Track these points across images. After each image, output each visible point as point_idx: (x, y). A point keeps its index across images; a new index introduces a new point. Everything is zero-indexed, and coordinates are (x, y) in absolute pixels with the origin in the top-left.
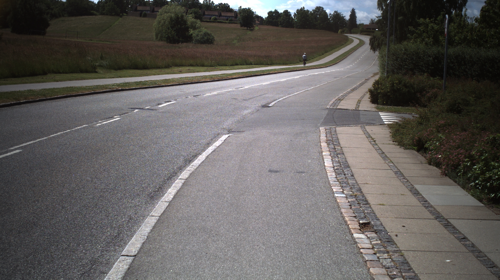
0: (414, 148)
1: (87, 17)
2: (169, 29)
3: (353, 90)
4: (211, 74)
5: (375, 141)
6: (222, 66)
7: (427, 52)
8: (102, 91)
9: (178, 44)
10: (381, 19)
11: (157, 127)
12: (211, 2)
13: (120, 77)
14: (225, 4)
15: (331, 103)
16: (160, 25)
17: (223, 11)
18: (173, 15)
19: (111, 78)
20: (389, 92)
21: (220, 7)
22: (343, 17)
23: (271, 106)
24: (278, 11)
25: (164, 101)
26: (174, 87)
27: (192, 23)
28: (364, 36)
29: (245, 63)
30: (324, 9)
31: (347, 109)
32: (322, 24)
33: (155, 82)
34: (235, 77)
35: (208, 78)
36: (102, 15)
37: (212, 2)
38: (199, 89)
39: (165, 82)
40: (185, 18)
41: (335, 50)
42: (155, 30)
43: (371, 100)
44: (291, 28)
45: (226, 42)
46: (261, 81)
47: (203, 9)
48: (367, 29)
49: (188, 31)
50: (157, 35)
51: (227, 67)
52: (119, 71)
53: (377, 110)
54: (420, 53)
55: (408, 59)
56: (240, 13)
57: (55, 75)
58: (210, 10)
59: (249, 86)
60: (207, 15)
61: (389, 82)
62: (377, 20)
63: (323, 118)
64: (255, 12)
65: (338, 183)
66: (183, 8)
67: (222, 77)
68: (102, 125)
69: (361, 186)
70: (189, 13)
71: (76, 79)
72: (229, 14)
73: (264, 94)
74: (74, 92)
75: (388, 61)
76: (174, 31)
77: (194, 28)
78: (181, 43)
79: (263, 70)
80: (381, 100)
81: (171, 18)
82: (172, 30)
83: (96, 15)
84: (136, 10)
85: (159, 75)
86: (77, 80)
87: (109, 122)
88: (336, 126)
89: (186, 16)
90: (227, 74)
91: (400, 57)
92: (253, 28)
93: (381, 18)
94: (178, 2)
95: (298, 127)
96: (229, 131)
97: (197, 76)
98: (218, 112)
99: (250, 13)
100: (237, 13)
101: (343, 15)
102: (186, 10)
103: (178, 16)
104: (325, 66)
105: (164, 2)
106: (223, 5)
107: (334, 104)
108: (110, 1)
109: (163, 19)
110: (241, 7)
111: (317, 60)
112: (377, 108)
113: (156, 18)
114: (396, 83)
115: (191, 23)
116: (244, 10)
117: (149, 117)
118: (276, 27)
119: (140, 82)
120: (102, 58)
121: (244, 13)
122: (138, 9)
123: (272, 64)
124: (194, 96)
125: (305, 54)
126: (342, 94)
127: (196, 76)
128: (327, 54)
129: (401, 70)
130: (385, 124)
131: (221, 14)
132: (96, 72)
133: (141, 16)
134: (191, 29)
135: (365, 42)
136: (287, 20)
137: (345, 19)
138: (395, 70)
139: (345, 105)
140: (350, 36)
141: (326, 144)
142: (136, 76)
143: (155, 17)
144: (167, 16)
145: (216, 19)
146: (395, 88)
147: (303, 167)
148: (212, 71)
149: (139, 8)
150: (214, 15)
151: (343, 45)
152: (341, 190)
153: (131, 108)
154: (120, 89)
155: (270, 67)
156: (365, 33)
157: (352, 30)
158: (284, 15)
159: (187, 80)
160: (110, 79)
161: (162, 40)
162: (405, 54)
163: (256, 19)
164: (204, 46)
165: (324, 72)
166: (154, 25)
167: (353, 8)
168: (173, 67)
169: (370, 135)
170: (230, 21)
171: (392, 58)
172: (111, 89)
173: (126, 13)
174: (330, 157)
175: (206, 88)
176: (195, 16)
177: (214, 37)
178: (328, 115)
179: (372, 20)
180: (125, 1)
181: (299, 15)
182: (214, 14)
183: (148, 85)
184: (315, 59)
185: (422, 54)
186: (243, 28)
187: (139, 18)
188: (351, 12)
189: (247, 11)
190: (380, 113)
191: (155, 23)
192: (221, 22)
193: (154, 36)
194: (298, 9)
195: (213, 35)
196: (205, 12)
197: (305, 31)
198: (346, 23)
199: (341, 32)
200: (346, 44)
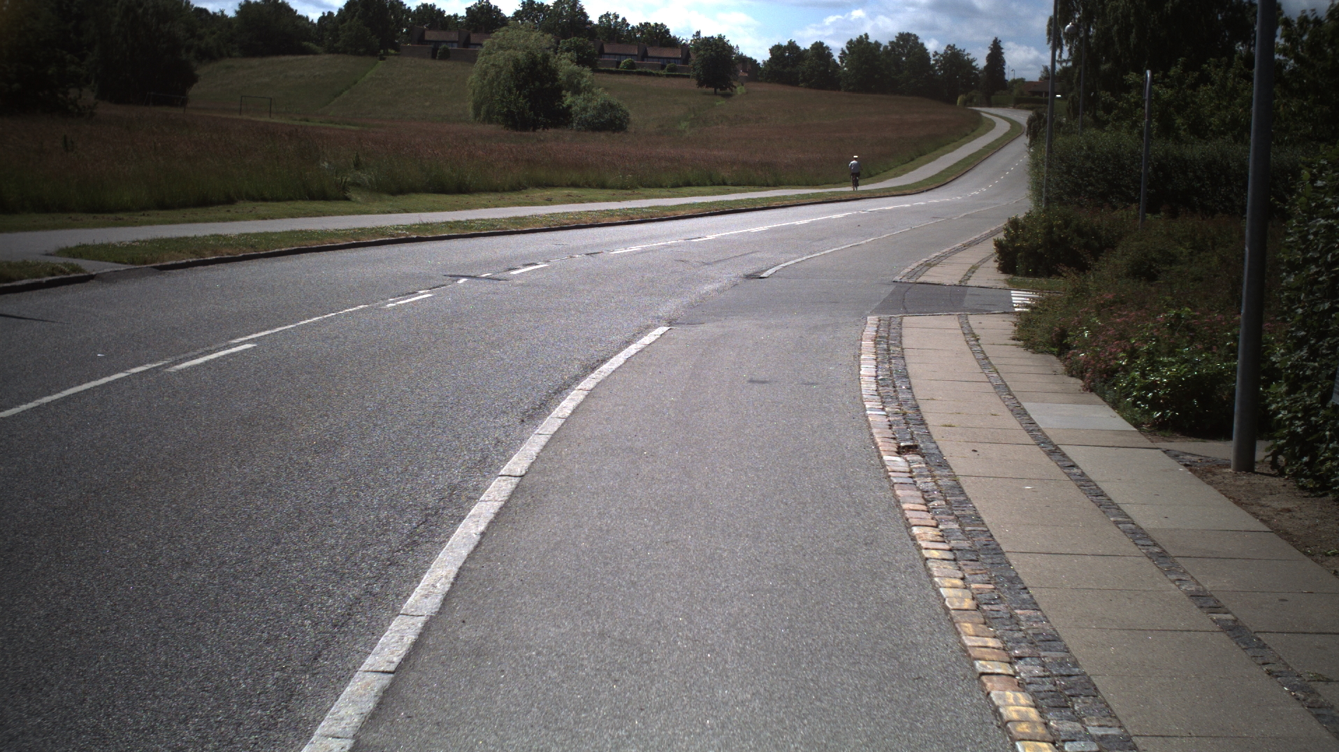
0: (1053, 349)
1: (291, 58)
2: (510, 91)
3: (969, 245)
5: (977, 340)
6: (650, 187)
9: (534, 130)
10: (1071, 67)
11: (515, 312)
12: (620, 20)
13: (406, 211)
14: (656, 24)
15: (907, 270)
16: (485, 82)
17: (652, 44)
18: (520, 55)
19: (384, 213)
20: (1041, 246)
21: (643, 33)
22: (970, 62)
23: (767, 276)
24: (798, 44)
25: (522, 262)
26: (539, 235)
27: (571, 75)
29: (708, 182)
30: (920, 41)
31: (938, 284)
32: (913, 81)
33: (492, 223)
34: (682, 213)
36: (333, 52)
37: (624, 19)
38: (598, 241)
39: (516, 223)
40: (552, 61)
41: (947, 148)
42: (474, 93)
43: (1000, 264)
44: (832, 90)
45: (661, 126)
47: (599, 38)
48: (1034, 93)
49: (560, 97)
50: (477, 108)
51: (664, 191)
52: (400, 197)
53: (1007, 286)
54: (1123, 155)
56: (697, 49)
57: (255, 204)
58: (619, 42)
59: (717, 234)
60: (609, 54)
61: (1043, 224)
62: (1060, 70)
63: (880, 300)
64: (737, 47)
65: (878, 397)
66: (549, 36)
68: (397, 306)
69: (920, 403)
70: (561, 48)
72: (667, 53)
73: (752, 252)
74: (315, 242)
75: (1049, 176)
76: (525, 97)
77: (577, 91)
78: (543, 129)
79: (753, 199)
80: (1023, 265)
81: (516, 63)
82: (520, 94)
83: (315, 53)
84: (422, 40)
85: (497, 206)
87: (411, 302)
88: (904, 315)
89: (555, 57)
90: (664, 207)
92: (732, 90)
94: (533, 21)
95: (822, 315)
96: (671, 321)
97: (589, 210)
98: (644, 287)
99: (724, 49)
100: (688, 50)
101: (970, 57)
102: (554, 41)
103: (536, 57)
104: (914, 191)
105: (497, 18)
106: (653, 27)
107: (914, 273)
108: (353, 17)
109: (493, 65)
110: (698, 33)
111: (896, 175)
112: (1009, 282)
113: (475, 61)
115: (568, 77)
116: (708, 41)
117: (495, 294)
118: (791, 87)
119: (455, 222)
120: (357, 165)
121: (707, 50)
122: (426, 38)
123: (777, 184)
124: (587, 254)
125: (856, 159)
126: (939, 253)
128: (924, 158)
129: (1079, 197)
130: (1014, 312)
131: (646, 53)
132: (347, 199)
133: (434, 57)
134: (568, 91)
135: (1020, 128)
136: (822, 67)
137: (974, 68)
139: (938, 275)
140: (987, 113)
141: (873, 343)
142: (443, 210)
143: (472, 59)
144: (504, 58)
145: (632, 66)
146: (1055, 237)
147: (817, 376)
148: (625, 199)
149: (431, 35)
150: (627, 56)
151: (967, 135)
152: (881, 407)
153: (451, 276)
154: (415, 236)
155: (771, 191)
156: (1025, 105)
157: (993, 98)
158: (813, 56)
159: (567, 219)
161: (491, 122)
163: (739, 67)
164: (603, 136)
165: (908, 205)
166: (469, 79)
167: (996, 39)
168: (530, 188)
169: (974, 329)
170: (670, 70)
172: (394, 236)
173: (396, 48)
174: (874, 363)
175: (615, 238)
176: (579, 57)
177: (628, 115)
178: (892, 294)
180: (392, 17)
181: (855, 56)
182: (627, 53)
183: (477, 229)
185: (1127, 159)
186: (704, 89)
187: (429, 62)
188: (991, 49)
189: (716, 44)
190: (1012, 292)
191: (473, 75)
192: (646, 74)
193: (471, 111)
194: (851, 40)
195: (625, 107)
196: (605, 46)
197: (869, 98)
198: (979, 78)
199: (965, 102)
200: (973, 133)
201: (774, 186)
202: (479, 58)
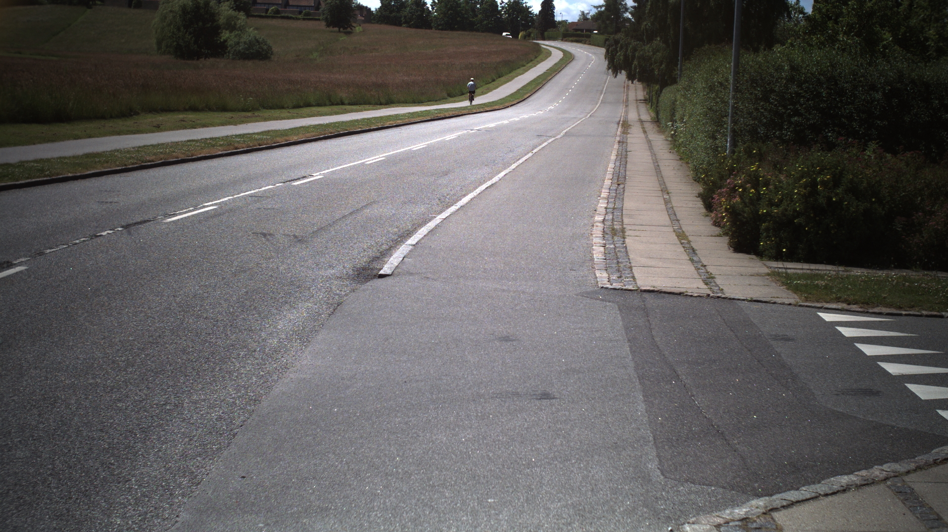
2: (179, 29)
6: (271, 108)
7: (863, 76)
9: (198, 59)
16: (165, 24)
22: (527, 8)
23: (389, 272)
27: (229, 19)
28: (570, 44)
29: (327, 102)
31: (680, 294)
32: (485, 22)
36: (54, 3)
40: (214, 8)
41: (518, 71)
42: (156, 32)
44: (426, 29)
45: (297, 56)
48: (576, 30)
49: (219, 34)
50: (159, 43)
53: (798, 298)
54: (840, 77)
55: (804, 97)
60: (260, 3)
62: (595, 13)
72: (304, 3)
75: (737, 103)
76: (190, 33)
77: (232, 29)
78: (205, 59)
81: (185, 8)
82: (187, 31)
83: (40, 4)
89: (216, 5)
92: (351, 29)
93: (603, 9)
100: (319, 1)
101: (528, 5)
107: (615, 262)
109: (171, 11)
113: (157, 9)
115: (227, 19)
123: (389, 103)
124: (127, 227)
126: (602, 203)
128: (502, 79)
129: (780, 130)
131: (288, 2)
133: (130, 6)
134: (225, 29)
135: (574, 56)
136: (419, 13)
137: (531, 13)
140: (544, 45)
143: (155, 7)
144: (179, 5)
145: (277, 12)
150: (273, 4)
151: (532, 61)
156: (570, 39)
157: (546, 33)
158: (413, 4)
161: (168, 53)
163: (357, 12)
164: (250, 63)
165: (506, 122)
166: (153, 22)
170: (305, 15)
176: (236, 6)
177: (272, 47)
179: (583, 13)
181: (443, 4)
182: (274, 2)
185: (847, 83)
186: (331, 29)
187: (125, 10)
191: (156, 19)
192: (288, 18)
193: (155, 46)
195: (269, 42)
197: (455, 34)
198: (534, 20)
199: (525, 37)
200: (536, 59)
201: (386, 104)
202: (160, 6)
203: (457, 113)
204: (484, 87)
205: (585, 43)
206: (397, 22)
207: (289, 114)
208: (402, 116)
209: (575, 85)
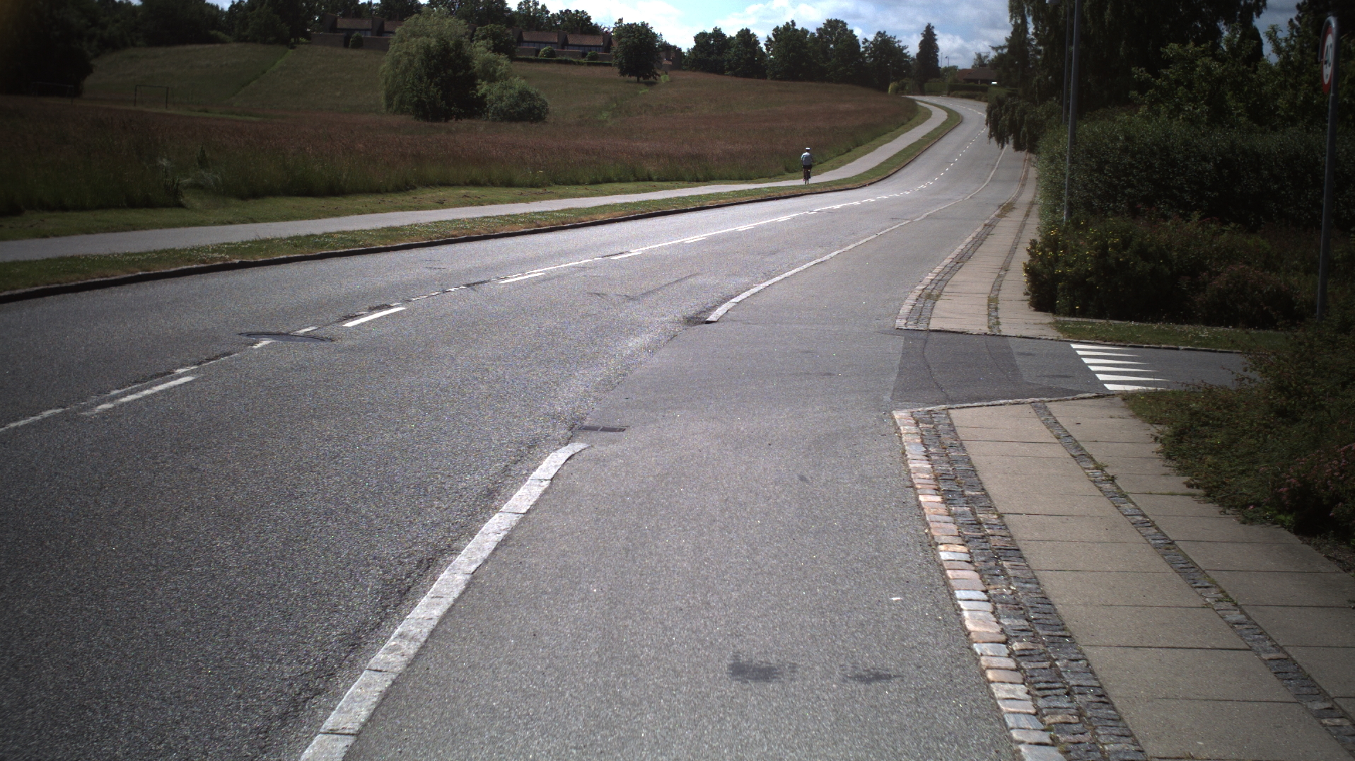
0: (1282, 517)
1: (198, 47)
2: (420, 79)
3: (961, 260)
4: (532, 210)
5: (1112, 479)
6: (565, 183)
7: (1196, 146)
8: (172, 270)
9: (446, 121)
10: (1007, 54)
11: (313, 416)
12: (539, 7)
13: (253, 221)
14: (577, 11)
15: (906, 309)
16: (398, 70)
17: (573, 31)
18: (433, 42)
19: (223, 223)
20: (1090, 274)
21: (563, 21)
22: (901, 49)
23: (715, 319)
24: (723, 31)
25: (369, 305)
27: (487, 63)
28: (960, 101)
29: (632, 178)
30: (849, 27)
31: (962, 333)
32: (841, 69)
33: (354, 237)
34: (601, 217)
35: (522, 222)
36: (242, 41)
37: (544, 6)
38: (488, 260)
39: (387, 236)
40: (466, 50)
41: (884, 138)
42: (386, 83)
43: (1032, 298)
44: (758, 78)
45: (580, 117)
46: (680, 231)
47: (518, 26)
48: (969, 81)
49: (475, 85)
50: (389, 98)
51: (581, 190)
52: (252, 202)
53: (1061, 336)
54: (1173, 148)
55: (1137, 168)
56: (619, 36)
58: (538, 29)
59: (644, 249)
60: (528, 42)
61: (1090, 243)
62: (995, 57)
63: (893, 369)
64: (661, 35)
66: (462, 22)
67: (563, 220)
68: (114, 408)
70: (478, 36)
71: (108, 230)
72: (589, 40)
73: (690, 276)
75: (1073, 174)
76: (436, 85)
77: (492, 78)
78: (456, 120)
79: (683, 198)
80: (1067, 299)
81: (427, 50)
82: (431, 82)
83: (223, 42)
84: (333, 28)
85: (373, 212)
86: (109, 232)
87: (147, 397)
88: (948, 406)
89: (470, 45)
90: (579, 209)
91: (1111, 159)
92: (655, 78)
93: (1005, 51)
94: (449, 8)
95: (817, 408)
96: (577, 428)
97: (486, 215)
98: (540, 348)
99: (647, 37)
100: (610, 39)
101: (902, 44)
102: (468, 28)
103: (448, 43)
104: (856, 185)
105: (412, 5)
106: (574, 15)
107: (918, 313)
108: (262, 5)
109: (406, 53)
110: (621, 20)
111: (833, 168)
112: (1061, 327)
113: (387, 50)
114: (1114, 246)
115: (484, 65)
116: (632, 28)
117: (302, 368)
118: (716, 76)
119: (307, 236)
120: (203, 162)
121: (629, 37)
122: (339, 26)
123: (708, 179)
124: (468, 285)
125: (808, 151)
126: (931, 276)
127: (485, 217)
128: (860, 149)
129: (1115, 202)
130: (1112, 395)
131: (566, 40)
133: (346, 45)
134: (483, 80)
135: (962, 118)
136: (749, 55)
137: (905, 56)
138: (1096, 203)
139: (952, 315)
140: (922, 102)
141: (939, 499)
142: (301, 218)
143: (385, 48)
144: (417, 46)
145: (551, 54)
146: (1112, 261)
147: (877, 638)
148: (534, 200)
149: (343, 23)
150: (546, 43)
151: (903, 124)
153: (250, 335)
154: (237, 261)
155: (703, 187)
156: (960, 93)
157: (926, 85)
158: (740, 43)
159: (455, 229)
160: (218, 227)
161: (402, 112)
162: (1125, 150)
163: (662, 54)
164: (519, 126)
165: (857, 203)
166: (381, 68)
167: (929, 25)
168: (420, 188)
169: (1082, 444)
170: (591, 58)
171: (1086, 165)
172: (205, 263)
173: (307, 36)
176: (495, 45)
177: (546, 104)
178: (906, 354)
179: (979, 56)
180: (304, 4)
181: (782, 43)
182: (547, 40)
183: (330, 247)
184: (827, 164)
185: (1179, 153)
186: (627, 77)
187: (340, 51)
188: (924, 36)
189: (638, 30)
190: (1074, 346)
191: (385, 64)
192: (566, 62)
193: (383, 101)
194: (778, 27)
195: (543, 96)
196: (524, 34)
197: (798, 85)
198: (910, 66)
199: (897, 90)
200: (910, 122)
201: (704, 181)
202: (391, 47)
203: (795, 192)
204: (835, 159)
205: (980, 100)
206: (717, 69)
207: (586, 191)
208: (725, 194)
209: (959, 158)
